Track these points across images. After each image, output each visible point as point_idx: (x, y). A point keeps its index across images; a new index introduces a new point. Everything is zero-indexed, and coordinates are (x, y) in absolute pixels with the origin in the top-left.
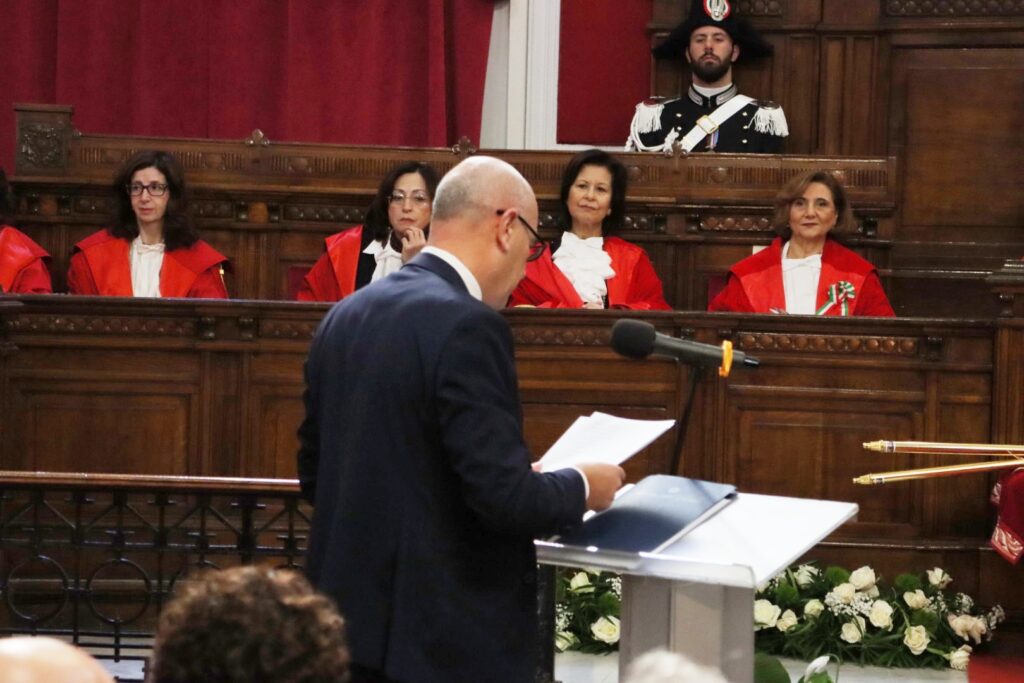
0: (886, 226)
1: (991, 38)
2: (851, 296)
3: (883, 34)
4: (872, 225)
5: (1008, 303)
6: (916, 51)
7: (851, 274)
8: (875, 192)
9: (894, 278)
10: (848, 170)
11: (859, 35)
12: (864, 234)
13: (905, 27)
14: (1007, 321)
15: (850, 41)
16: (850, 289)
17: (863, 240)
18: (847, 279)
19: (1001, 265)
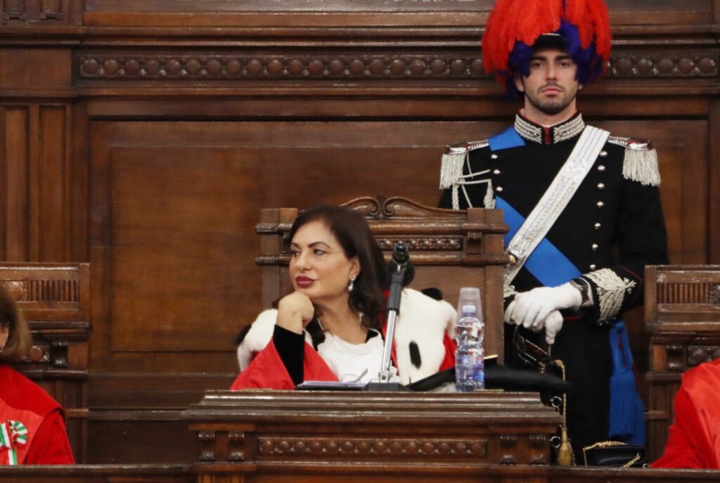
0: (78, 353)
1: (214, 109)
2: (22, 441)
3: (79, 101)
4: (62, 352)
5: (209, 444)
6: (121, 124)
7: (25, 412)
8: (63, 308)
9: (93, 423)
10: (29, 281)
11: (45, 103)
12: (51, 363)
13: (105, 92)
14: (210, 466)
15: (34, 110)
16: (22, 431)
17: (51, 371)
18: (19, 419)
19: (200, 397)
